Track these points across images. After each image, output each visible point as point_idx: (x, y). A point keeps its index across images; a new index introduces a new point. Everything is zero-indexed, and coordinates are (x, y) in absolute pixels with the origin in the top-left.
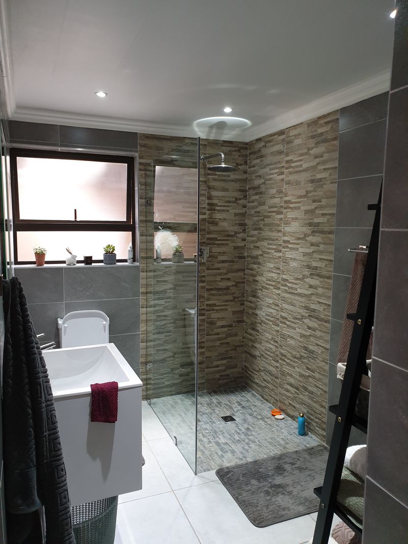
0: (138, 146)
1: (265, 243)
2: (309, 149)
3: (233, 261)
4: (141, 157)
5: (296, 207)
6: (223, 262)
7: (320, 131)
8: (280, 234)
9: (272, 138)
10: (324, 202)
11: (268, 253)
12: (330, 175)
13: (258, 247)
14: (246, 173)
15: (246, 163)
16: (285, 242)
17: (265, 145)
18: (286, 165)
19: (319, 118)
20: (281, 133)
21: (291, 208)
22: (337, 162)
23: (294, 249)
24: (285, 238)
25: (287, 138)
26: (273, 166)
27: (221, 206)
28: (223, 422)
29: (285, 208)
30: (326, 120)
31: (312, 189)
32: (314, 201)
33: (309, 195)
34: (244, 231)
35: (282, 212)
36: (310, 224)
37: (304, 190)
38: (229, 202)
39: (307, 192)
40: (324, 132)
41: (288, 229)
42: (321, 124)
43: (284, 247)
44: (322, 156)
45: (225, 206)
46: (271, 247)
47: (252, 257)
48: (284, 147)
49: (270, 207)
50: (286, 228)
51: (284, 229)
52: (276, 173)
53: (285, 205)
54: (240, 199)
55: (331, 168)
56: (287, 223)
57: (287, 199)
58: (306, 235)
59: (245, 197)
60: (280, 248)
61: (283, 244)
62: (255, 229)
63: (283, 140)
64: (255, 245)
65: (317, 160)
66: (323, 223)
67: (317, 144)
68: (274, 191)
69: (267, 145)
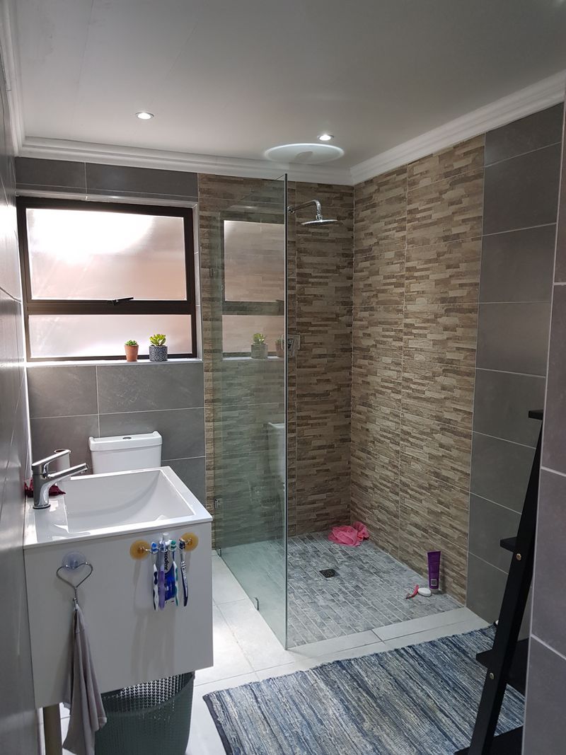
0: (199, 193)
1: (379, 329)
2: (441, 193)
3: (334, 356)
4: (202, 208)
5: (423, 276)
6: (320, 356)
7: (457, 165)
8: (401, 316)
9: (388, 178)
10: (463, 267)
11: (383, 343)
12: (472, 228)
13: (369, 335)
14: (351, 229)
15: (351, 215)
16: (406, 325)
17: (379, 189)
18: (409, 217)
19: (456, 147)
20: (402, 170)
21: (416, 278)
22: (482, 208)
23: (420, 335)
24: (408, 321)
25: (409, 178)
26: (390, 219)
27: (316, 277)
28: (322, 578)
29: (407, 279)
30: (466, 150)
31: (446, 249)
32: (448, 267)
33: (441, 258)
34: (350, 312)
35: (403, 284)
36: (443, 300)
37: (435, 251)
38: (328, 271)
39: (439, 255)
40: (462, 167)
41: (411, 308)
42: (459, 156)
43: (406, 334)
44: (460, 202)
45: (321, 277)
46: (387, 333)
47: (362, 349)
48: (405, 190)
49: (385, 278)
50: (409, 307)
51: (406, 307)
52: (394, 229)
53: (407, 274)
54: (344, 267)
55: (474, 219)
56: (411, 300)
57: (409, 264)
58: (437, 316)
59: (351, 264)
60: (401, 335)
61: (405, 330)
62: (365, 310)
63: (404, 181)
64: (365, 332)
65: (454, 208)
66: (462, 297)
67: (453, 185)
68: (390, 255)
69: (381, 189)
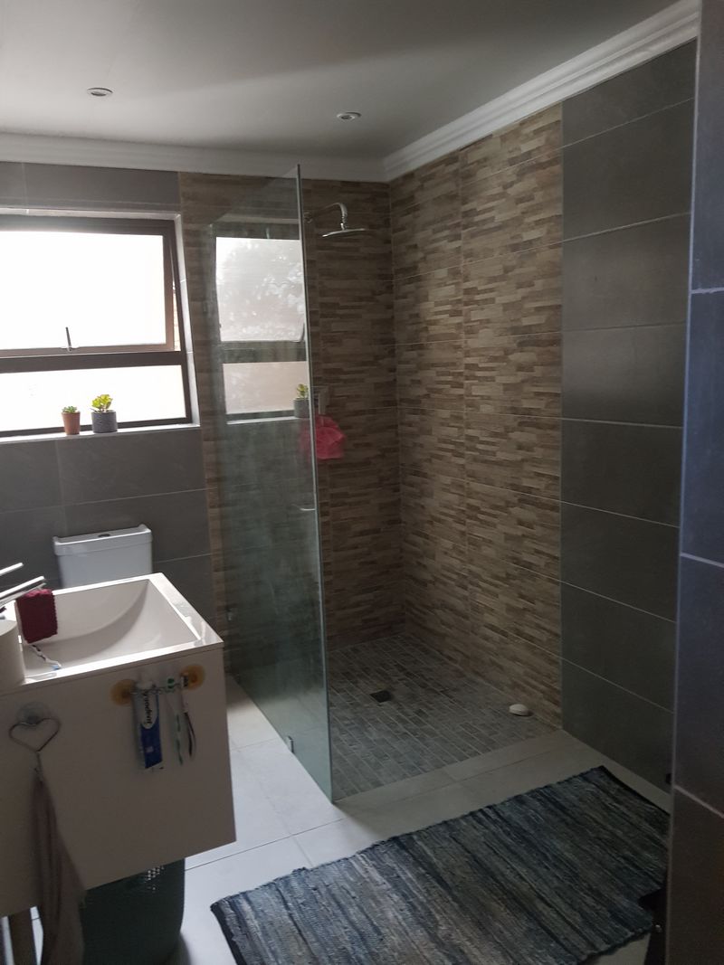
0: (182, 199)
2: (506, 187)
3: (374, 412)
4: (186, 220)
5: (486, 300)
6: (357, 413)
7: (525, 148)
8: (460, 354)
9: (433, 170)
10: (539, 284)
11: (439, 391)
12: (549, 232)
13: (419, 382)
14: (389, 242)
15: (387, 223)
16: (468, 366)
18: (464, 222)
19: (523, 123)
20: (451, 158)
21: (477, 302)
22: (560, 205)
23: (486, 378)
24: (469, 360)
25: (463, 168)
26: (439, 225)
27: (346, 307)
28: (374, 704)
29: (466, 304)
30: (535, 127)
31: (514, 262)
32: (520, 286)
33: (510, 274)
34: (392, 353)
35: (461, 311)
36: (515, 330)
38: (361, 299)
39: (506, 270)
40: (533, 150)
41: (474, 343)
42: (527, 135)
43: (467, 378)
44: (531, 198)
46: (443, 378)
48: (457, 185)
49: (437, 304)
50: (469, 341)
51: (466, 342)
53: (465, 298)
54: (381, 293)
55: (550, 220)
56: (471, 332)
57: (468, 285)
58: (507, 352)
59: (390, 288)
60: (461, 379)
61: (467, 372)
62: (413, 348)
63: (456, 173)
64: (414, 378)
65: (522, 206)
66: (539, 325)
67: (521, 175)
68: (442, 273)
69: (426, 185)
